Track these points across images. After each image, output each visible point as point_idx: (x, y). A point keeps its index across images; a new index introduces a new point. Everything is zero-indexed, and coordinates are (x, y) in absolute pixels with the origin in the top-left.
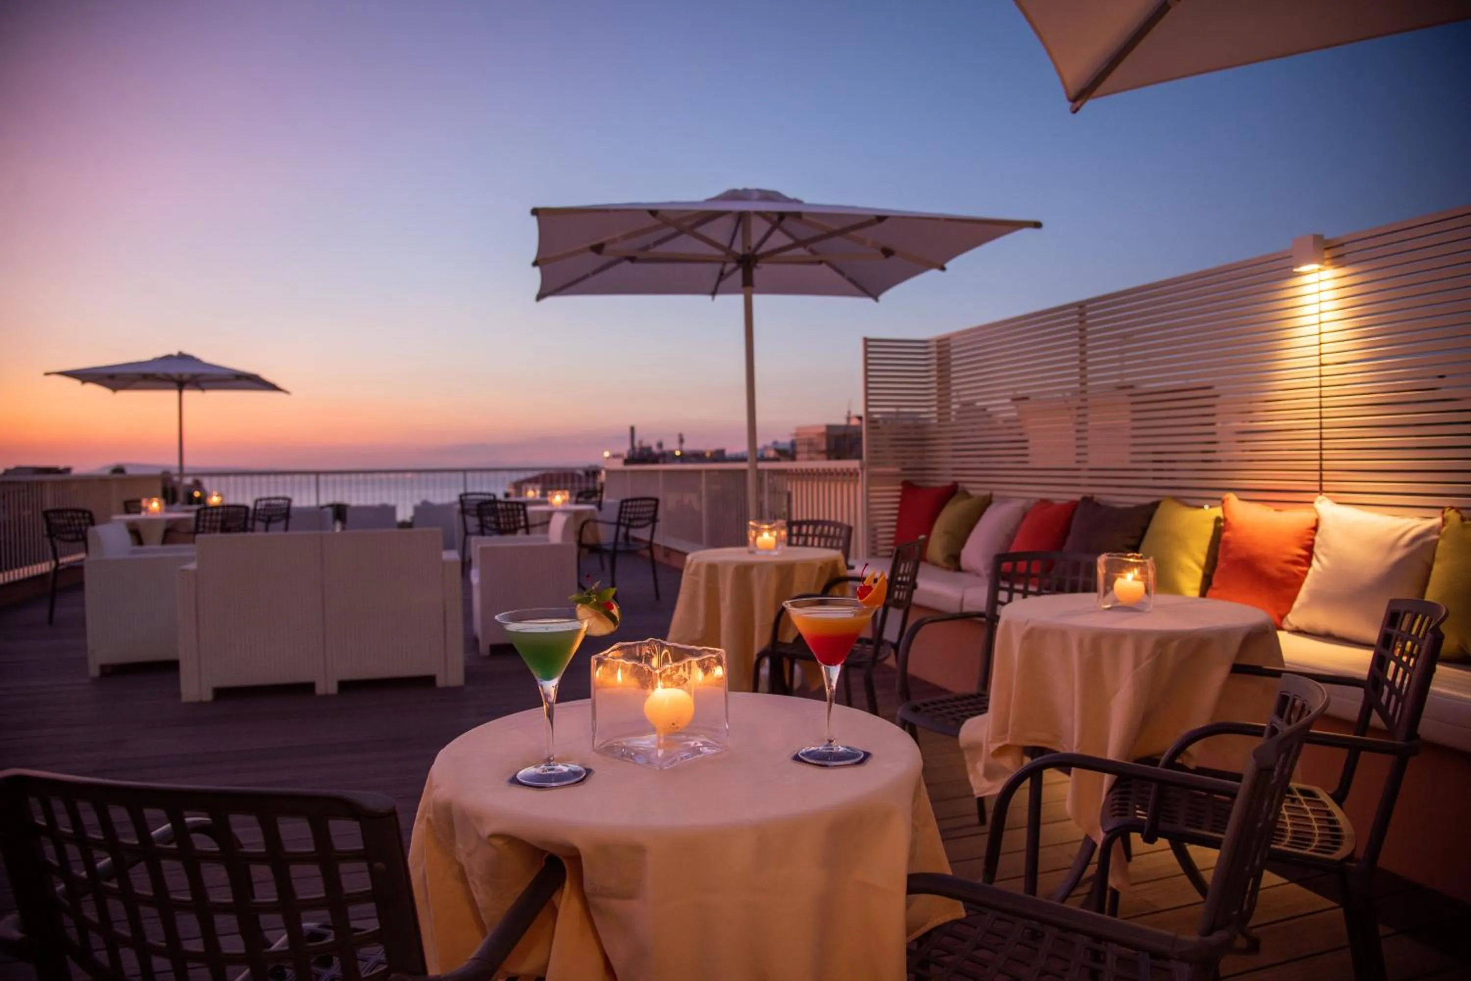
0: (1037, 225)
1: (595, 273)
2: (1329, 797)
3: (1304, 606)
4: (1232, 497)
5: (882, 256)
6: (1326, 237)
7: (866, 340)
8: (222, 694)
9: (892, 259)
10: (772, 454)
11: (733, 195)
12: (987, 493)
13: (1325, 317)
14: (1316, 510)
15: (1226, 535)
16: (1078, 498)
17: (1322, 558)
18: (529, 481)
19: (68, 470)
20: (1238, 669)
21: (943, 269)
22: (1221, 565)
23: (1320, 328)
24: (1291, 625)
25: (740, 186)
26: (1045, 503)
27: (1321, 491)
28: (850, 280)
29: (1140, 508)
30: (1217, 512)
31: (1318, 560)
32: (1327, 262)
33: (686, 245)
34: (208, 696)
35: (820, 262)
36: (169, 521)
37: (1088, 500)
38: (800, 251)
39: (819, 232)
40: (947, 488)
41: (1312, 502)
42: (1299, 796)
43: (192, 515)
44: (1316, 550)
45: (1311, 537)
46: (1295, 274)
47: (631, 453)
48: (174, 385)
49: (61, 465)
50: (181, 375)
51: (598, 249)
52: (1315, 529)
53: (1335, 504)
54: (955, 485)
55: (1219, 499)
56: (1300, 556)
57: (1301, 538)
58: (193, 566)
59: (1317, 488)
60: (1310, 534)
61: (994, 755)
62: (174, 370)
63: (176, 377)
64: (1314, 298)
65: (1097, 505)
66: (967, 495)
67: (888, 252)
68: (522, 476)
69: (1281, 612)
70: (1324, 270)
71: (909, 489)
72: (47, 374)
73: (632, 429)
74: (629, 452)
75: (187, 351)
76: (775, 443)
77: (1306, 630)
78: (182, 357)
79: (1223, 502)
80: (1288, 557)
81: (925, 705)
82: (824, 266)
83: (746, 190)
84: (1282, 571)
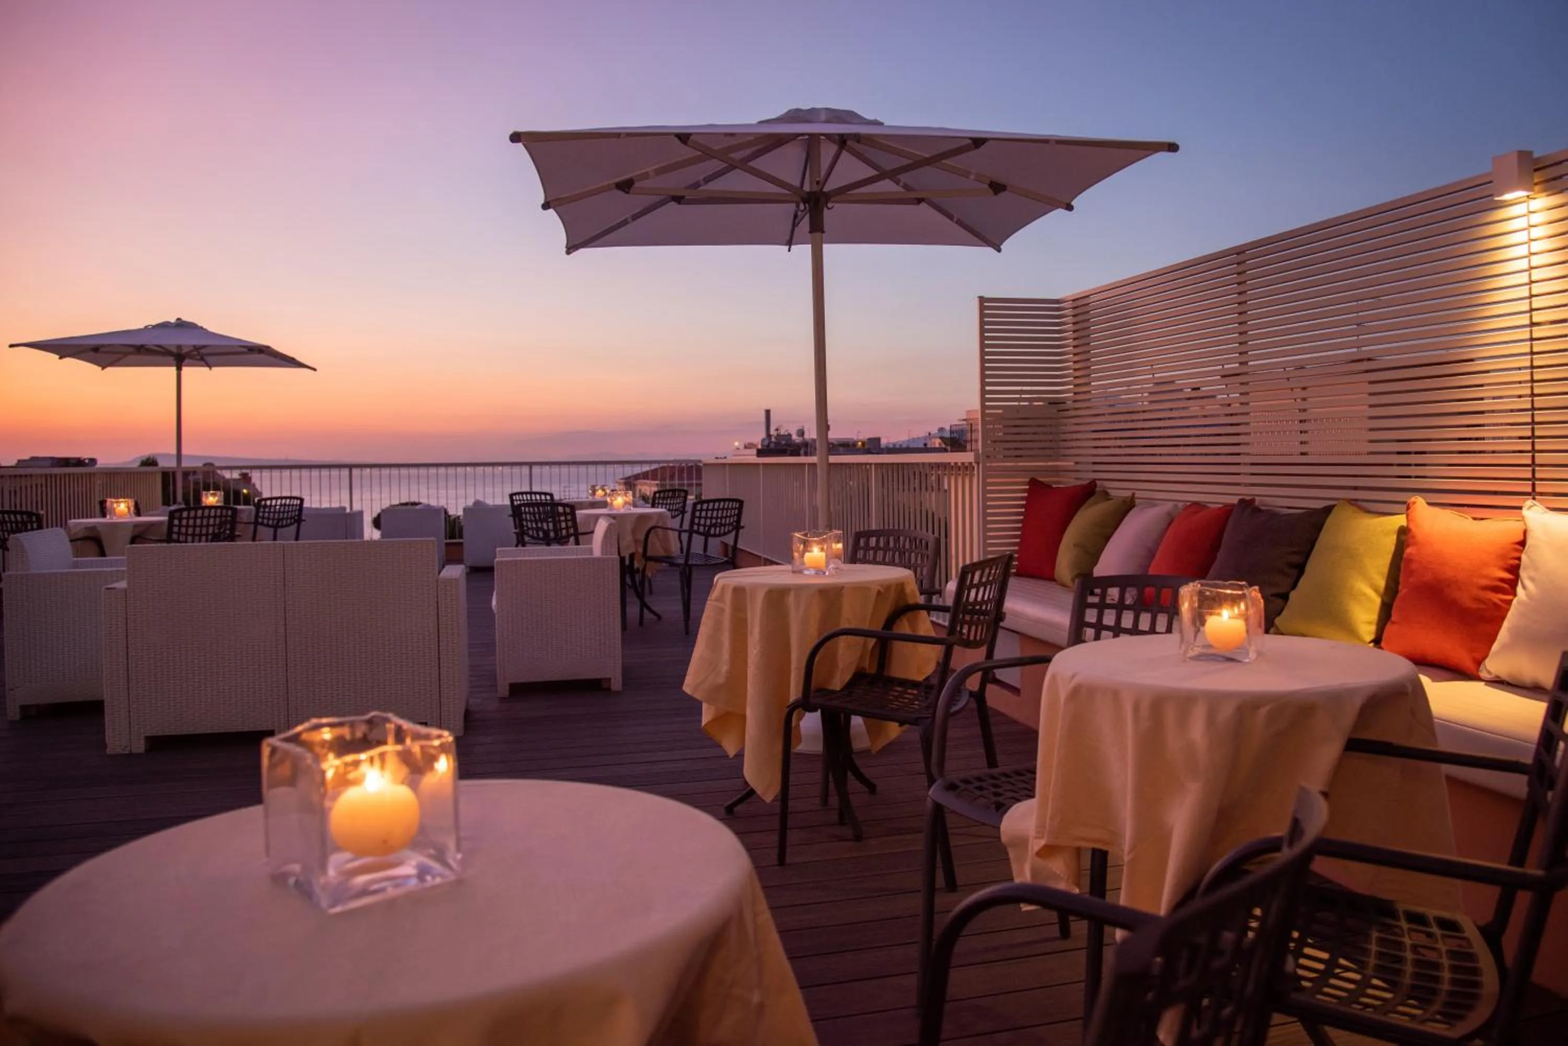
0: (1172, 148)
1: (635, 217)
2: (1477, 932)
3: (1505, 647)
4: (1419, 502)
5: (991, 191)
6: (1536, 155)
7: (982, 300)
8: (157, 744)
9: (1003, 195)
10: (937, 443)
11: (795, 116)
12: (1128, 494)
13: (1536, 261)
14: (1523, 519)
15: (1409, 550)
16: (1234, 500)
17: (1528, 583)
18: (645, 476)
19: (93, 461)
20: (1354, 745)
21: (1070, 208)
22: (1403, 591)
23: (1530, 275)
24: (1489, 672)
25: (805, 106)
26: (1197, 506)
27: (1533, 494)
28: (960, 223)
29: (1312, 512)
30: (1400, 520)
31: (1524, 587)
32: (1537, 188)
33: (737, 182)
34: (140, 747)
35: (919, 201)
36: (137, 525)
37: (1247, 504)
38: (886, 186)
39: (906, 162)
40: (1083, 487)
41: (1520, 508)
42: (1435, 929)
43: (165, 518)
44: (1523, 574)
45: (1516, 555)
46: (1500, 205)
47: (766, 443)
48: (171, 359)
49: (85, 455)
50: (179, 347)
51: (626, 186)
52: (1523, 543)
53: (1548, 511)
54: (1092, 485)
55: (1405, 503)
56: (1502, 580)
57: (1503, 557)
58: (123, 584)
59: (1529, 489)
60: (1517, 550)
61: (1038, 854)
62: (171, 341)
63: (174, 350)
64: (1522, 237)
65: (1258, 510)
66: (1106, 495)
67: (997, 188)
68: (638, 470)
69: (1478, 655)
70: (1534, 198)
71: (1036, 488)
72: (12, 346)
73: (768, 412)
74: (763, 440)
75: (186, 318)
76: (941, 430)
77: (1508, 680)
78: (181, 324)
79: (1408, 508)
80: (1485, 582)
81: (967, 782)
82: (923, 205)
83: (813, 110)
84: (1477, 600)
